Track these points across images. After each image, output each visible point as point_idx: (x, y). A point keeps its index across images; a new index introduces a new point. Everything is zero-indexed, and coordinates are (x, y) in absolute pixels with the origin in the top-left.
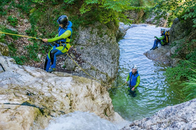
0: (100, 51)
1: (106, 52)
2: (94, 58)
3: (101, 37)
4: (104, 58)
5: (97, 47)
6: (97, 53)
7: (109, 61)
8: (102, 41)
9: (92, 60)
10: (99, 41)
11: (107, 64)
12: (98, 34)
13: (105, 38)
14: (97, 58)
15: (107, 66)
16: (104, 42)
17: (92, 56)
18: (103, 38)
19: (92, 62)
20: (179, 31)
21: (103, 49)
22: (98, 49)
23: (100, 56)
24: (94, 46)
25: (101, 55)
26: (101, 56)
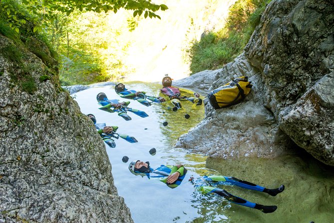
0: (40, 150)
1: (70, 151)
2: (25, 185)
3: (30, 90)
4: (69, 176)
5: (21, 137)
6: (28, 160)
7: (95, 184)
8: (38, 106)
9: (19, 197)
10: (24, 108)
11: (97, 198)
12: (14, 78)
13: (46, 94)
14: (42, 181)
15: (99, 209)
16: (47, 111)
17: (11, 178)
18: (39, 96)
19: (22, 205)
20: (316, 25)
21: (52, 141)
22: (28, 143)
23: (51, 172)
24: (6, 131)
25: (51, 166)
26: (57, 170)
